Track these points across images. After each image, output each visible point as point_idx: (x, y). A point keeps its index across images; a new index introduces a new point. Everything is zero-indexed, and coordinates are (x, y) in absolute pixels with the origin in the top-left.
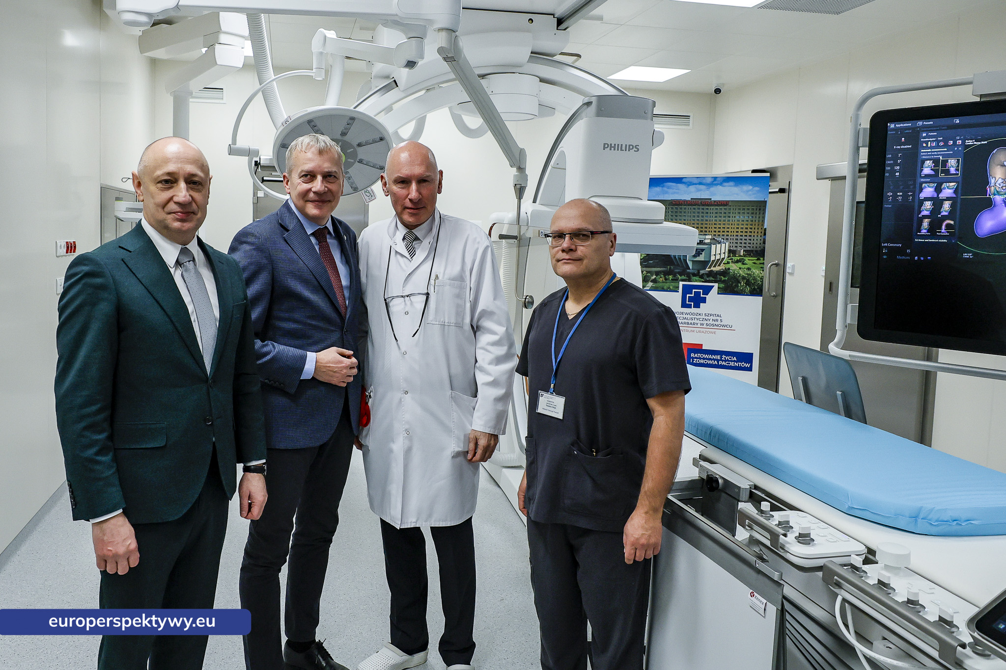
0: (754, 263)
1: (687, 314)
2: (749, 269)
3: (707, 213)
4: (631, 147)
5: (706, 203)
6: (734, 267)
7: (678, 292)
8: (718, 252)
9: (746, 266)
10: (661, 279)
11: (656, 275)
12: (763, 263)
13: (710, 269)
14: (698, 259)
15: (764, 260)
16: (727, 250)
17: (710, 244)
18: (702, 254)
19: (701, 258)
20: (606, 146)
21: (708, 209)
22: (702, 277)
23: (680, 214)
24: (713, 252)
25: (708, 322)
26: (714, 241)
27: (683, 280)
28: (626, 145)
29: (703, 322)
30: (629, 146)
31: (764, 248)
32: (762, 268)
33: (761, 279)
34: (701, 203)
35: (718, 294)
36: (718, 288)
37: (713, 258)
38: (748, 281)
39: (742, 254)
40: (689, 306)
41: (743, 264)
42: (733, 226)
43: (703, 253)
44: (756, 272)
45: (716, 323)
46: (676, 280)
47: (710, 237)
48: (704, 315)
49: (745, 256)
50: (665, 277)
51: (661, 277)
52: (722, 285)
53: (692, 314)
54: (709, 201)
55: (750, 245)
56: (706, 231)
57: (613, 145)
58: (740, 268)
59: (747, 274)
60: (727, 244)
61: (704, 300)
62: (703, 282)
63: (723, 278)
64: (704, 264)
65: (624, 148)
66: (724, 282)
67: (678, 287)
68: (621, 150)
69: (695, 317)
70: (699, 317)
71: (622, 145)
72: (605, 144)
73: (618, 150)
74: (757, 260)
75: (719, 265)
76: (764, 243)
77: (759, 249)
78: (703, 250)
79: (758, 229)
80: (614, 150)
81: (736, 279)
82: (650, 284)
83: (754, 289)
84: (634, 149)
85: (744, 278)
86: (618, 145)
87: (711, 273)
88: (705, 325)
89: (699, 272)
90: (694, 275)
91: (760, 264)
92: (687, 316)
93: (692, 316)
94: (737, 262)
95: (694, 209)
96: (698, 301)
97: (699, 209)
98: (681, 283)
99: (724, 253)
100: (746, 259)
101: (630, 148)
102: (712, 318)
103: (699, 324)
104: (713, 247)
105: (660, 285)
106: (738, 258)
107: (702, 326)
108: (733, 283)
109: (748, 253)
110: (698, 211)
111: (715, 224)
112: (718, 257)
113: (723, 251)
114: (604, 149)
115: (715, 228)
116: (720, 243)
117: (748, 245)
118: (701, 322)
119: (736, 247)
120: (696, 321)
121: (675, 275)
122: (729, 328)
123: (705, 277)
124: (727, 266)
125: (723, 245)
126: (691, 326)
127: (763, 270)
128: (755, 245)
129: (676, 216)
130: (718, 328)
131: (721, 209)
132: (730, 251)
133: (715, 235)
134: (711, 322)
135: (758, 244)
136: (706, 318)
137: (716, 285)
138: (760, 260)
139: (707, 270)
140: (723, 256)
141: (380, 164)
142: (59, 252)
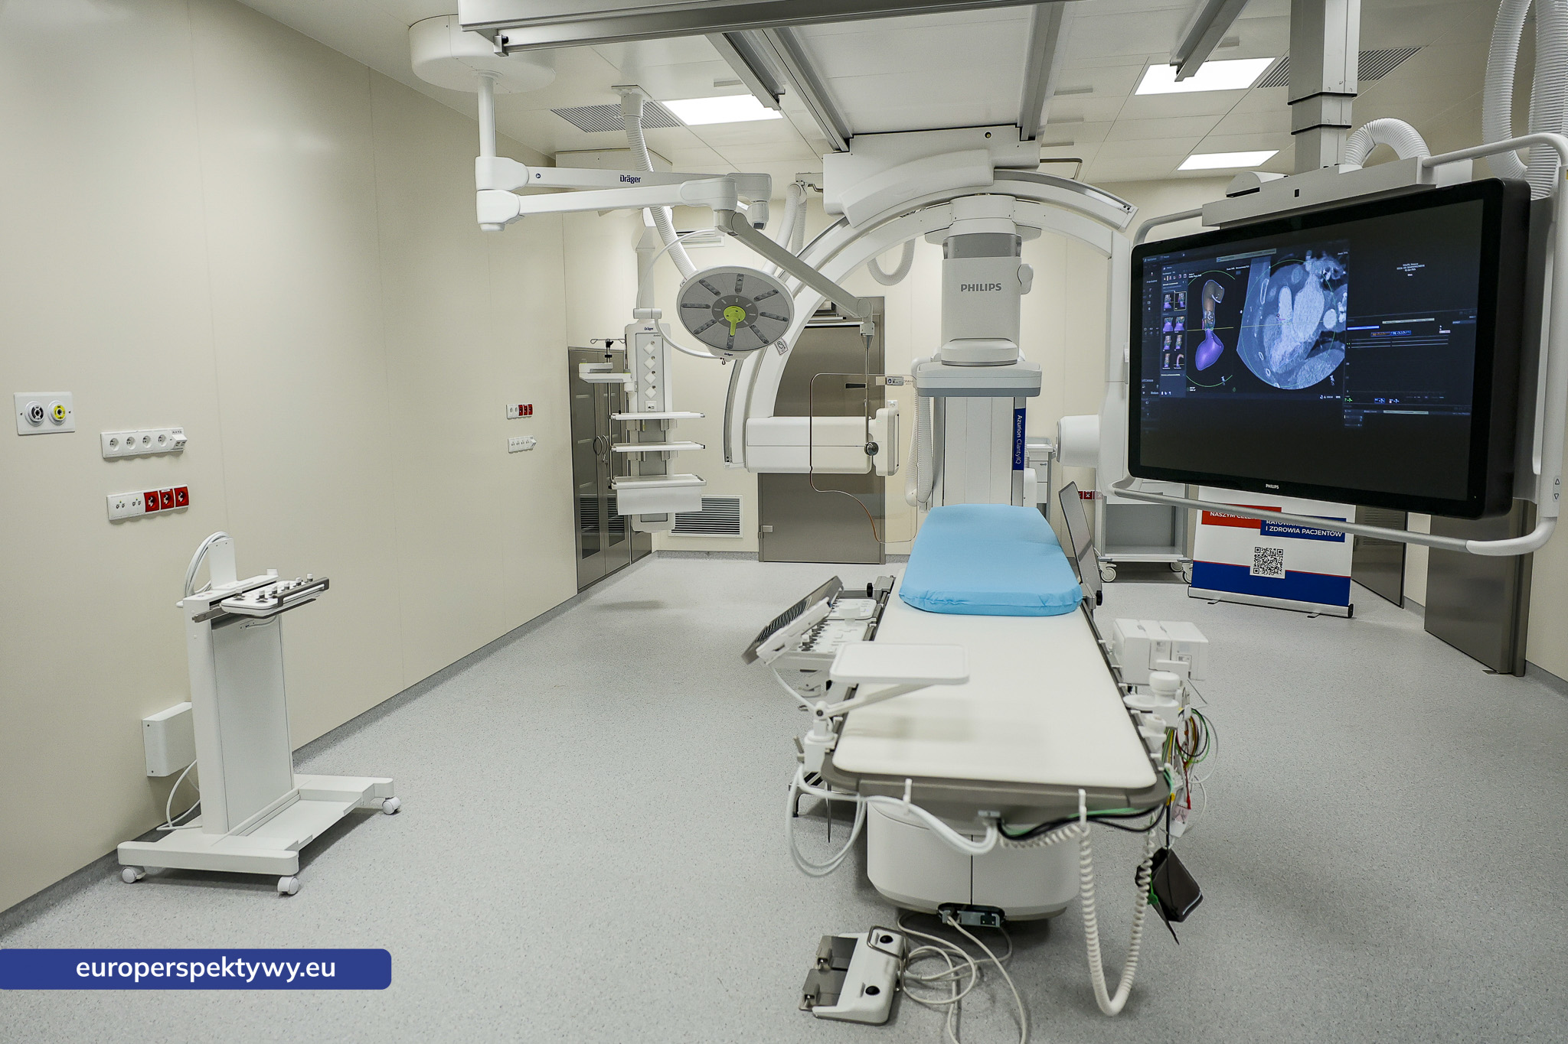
4: (992, 286)
20: (964, 287)
28: (986, 285)
30: (990, 285)
57: (971, 286)
65: (984, 288)
68: (981, 290)
71: (981, 285)
72: (962, 285)
73: (977, 290)
80: (974, 290)
84: (996, 287)
86: (977, 285)
101: (991, 287)
114: (962, 291)
141: (783, 315)
142: (510, 415)
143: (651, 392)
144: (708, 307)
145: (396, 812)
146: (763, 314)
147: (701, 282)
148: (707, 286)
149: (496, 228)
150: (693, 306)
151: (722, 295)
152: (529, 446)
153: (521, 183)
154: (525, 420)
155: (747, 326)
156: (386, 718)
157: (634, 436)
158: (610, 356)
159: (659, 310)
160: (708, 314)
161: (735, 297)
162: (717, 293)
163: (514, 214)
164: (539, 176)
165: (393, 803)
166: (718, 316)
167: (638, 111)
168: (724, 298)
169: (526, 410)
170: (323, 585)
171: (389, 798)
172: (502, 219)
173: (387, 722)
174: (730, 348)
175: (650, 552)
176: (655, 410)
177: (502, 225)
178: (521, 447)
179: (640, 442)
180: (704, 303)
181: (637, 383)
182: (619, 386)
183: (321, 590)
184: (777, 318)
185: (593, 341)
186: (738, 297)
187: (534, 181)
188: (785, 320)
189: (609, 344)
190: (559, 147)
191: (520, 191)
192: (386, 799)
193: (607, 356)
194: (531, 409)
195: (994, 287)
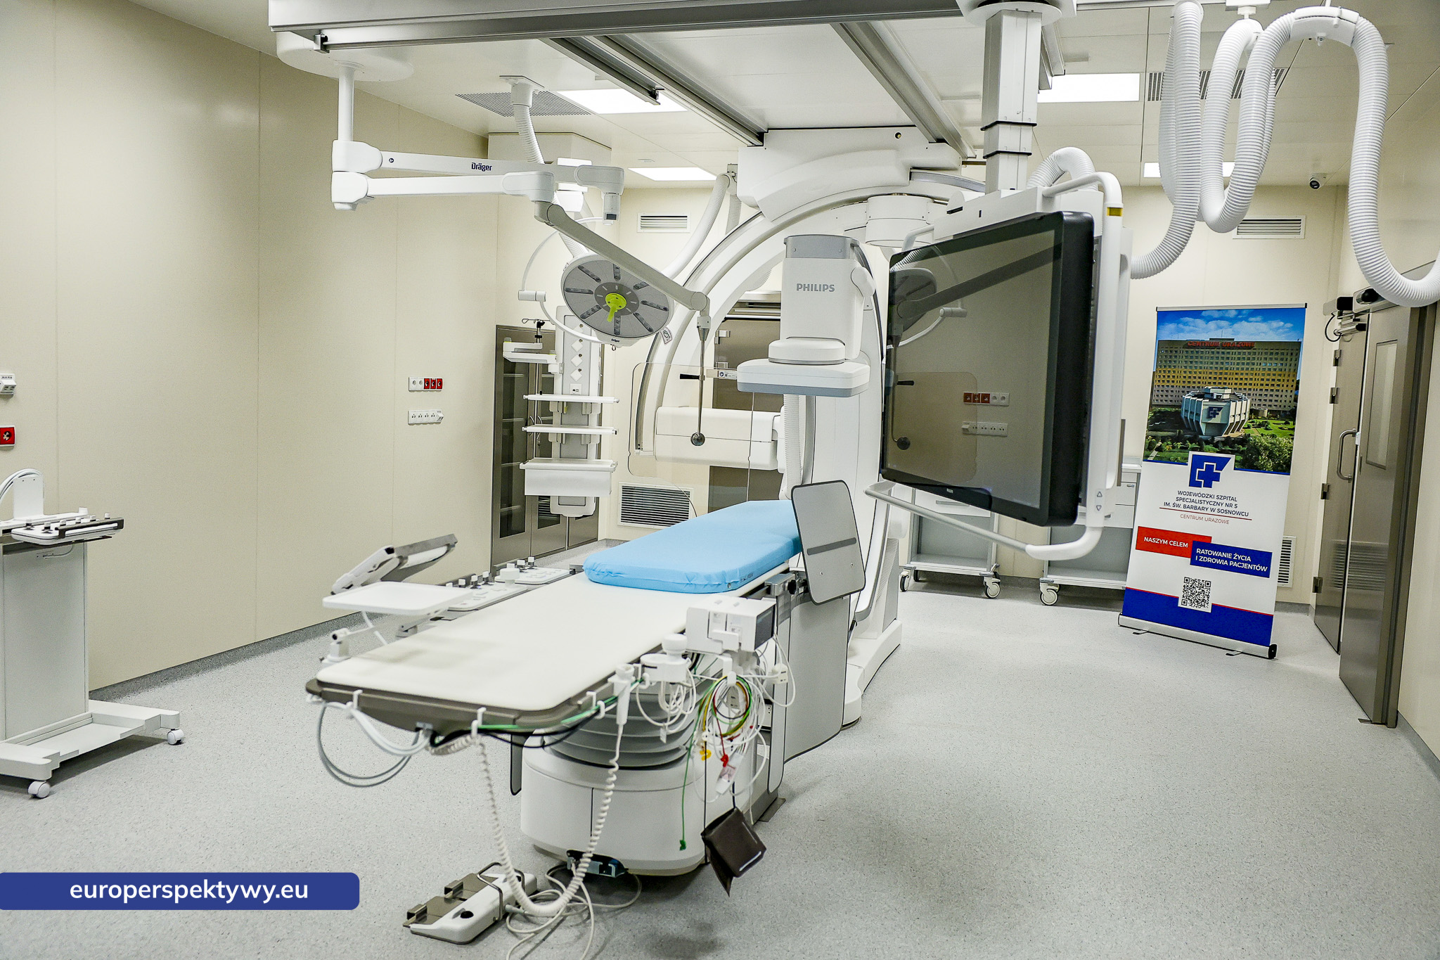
0: (1281, 428)
1: (1195, 495)
2: (1273, 436)
3: (1228, 358)
4: (826, 287)
5: (1228, 345)
6: (1255, 433)
7: (1187, 465)
8: (1238, 412)
9: (1270, 432)
10: (1167, 446)
11: (1163, 442)
12: (1293, 429)
13: (1226, 436)
14: (1213, 421)
15: (1294, 424)
16: (1248, 410)
17: (1229, 401)
18: (1218, 414)
19: (1217, 420)
20: (800, 286)
21: (1228, 353)
22: (1216, 445)
23: (1196, 360)
24: (1232, 413)
25: (1220, 507)
26: (1233, 397)
27: (1193, 449)
28: (820, 285)
29: (1214, 507)
30: (823, 285)
31: (1296, 407)
32: (1291, 435)
33: (1289, 450)
34: (1222, 344)
35: (1235, 469)
36: (1236, 461)
37: (1231, 420)
38: (1271, 452)
39: (1266, 416)
40: (1198, 485)
41: (1267, 429)
42: (1257, 377)
43: (1220, 413)
44: (1283, 440)
45: (1230, 510)
46: (1185, 449)
47: (1229, 391)
48: (1215, 497)
49: (1269, 418)
50: (1172, 444)
51: (1168, 444)
52: (1240, 458)
53: (1202, 495)
54: (1231, 342)
55: (1276, 403)
56: (1225, 384)
57: (806, 286)
58: (1262, 435)
59: (1271, 443)
60: (1249, 401)
61: (1217, 477)
62: (1218, 452)
63: (1242, 448)
64: (1221, 427)
65: (818, 288)
66: (1242, 453)
67: (1187, 459)
69: (1205, 499)
70: (1210, 499)
71: (816, 285)
72: (798, 285)
73: (812, 290)
74: (1285, 424)
75: (1238, 430)
76: (1296, 400)
77: (1287, 409)
78: (1220, 409)
79: (1288, 381)
80: (808, 290)
81: (1256, 450)
82: (1154, 453)
83: (1279, 463)
84: (829, 289)
85: (1266, 448)
86: (812, 285)
87: (1228, 441)
88: (1216, 510)
89: (1213, 439)
90: (1207, 443)
91: (1289, 429)
92: (1195, 498)
93: (1201, 498)
94: (1260, 426)
95: (1213, 353)
96: (1209, 478)
97: (1218, 353)
98: (1191, 453)
99: (1245, 414)
100: (1271, 422)
101: (824, 288)
102: (1225, 501)
103: (1209, 510)
104: (1233, 404)
105: (1166, 454)
106: (1261, 421)
107: (1212, 513)
108: (1252, 455)
109: (1274, 414)
110: (1217, 355)
111: (1236, 374)
112: (1237, 419)
113: (1243, 411)
114: (798, 290)
115: (1236, 379)
116: (1240, 399)
117: (1273, 403)
118: (1212, 507)
119: (1259, 405)
120: (1205, 505)
121: (1184, 443)
122: (1244, 517)
123: (1220, 445)
124: (1248, 431)
125: (1244, 402)
126: (1199, 511)
127: (1293, 439)
128: (1283, 404)
129: (1191, 362)
130: (1232, 515)
131: (1244, 353)
132: (1251, 411)
133: (1235, 389)
134: (1224, 507)
135: (1288, 401)
136: (1219, 501)
137: (1233, 457)
138: (1289, 423)
139: (1223, 436)
140: (1243, 418)
141: (663, 305)
142: (413, 387)
143: (576, 375)
144: (590, 292)
145: (179, 742)
146: (644, 303)
147: (580, 268)
148: (587, 272)
149: (347, 207)
150: (575, 291)
151: (602, 282)
152: (435, 419)
153: (375, 166)
154: (433, 394)
155: (630, 313)
156: (230, 667)
157: (556, 418)
158: (541, 337)
159: (543, 293)
160: (591, 301)
161: (614, 284)
162: (598, 280)
163: (362, 195)
164: (392, 160)
165: (177, 735)
166: (601, 304)
167: (527, 100)
168: (604, 284)
169: (433, 384)
170: (116, 525)
171: (174, 730)
172: (353, 200)
173: (229, 670)
174: (617, 334)
175: (596, 539)
176: (580, 393)
177: (354, 205)
178: (425, 420)
179: (562, 424)
180: (586, 289)
181: (563, 365)
182: (545, 366)
183: (115, 529)
184: (659, 308)
185: (524, 321)
186: (618, 284)
187: (387, 164)
188: (665, 309)
189: (540, 325)
190: (492, 128)
191: (372, 174)
192: (172, 730)
193: (537, 337)
194: (441, 384)
195: (827, 288)
